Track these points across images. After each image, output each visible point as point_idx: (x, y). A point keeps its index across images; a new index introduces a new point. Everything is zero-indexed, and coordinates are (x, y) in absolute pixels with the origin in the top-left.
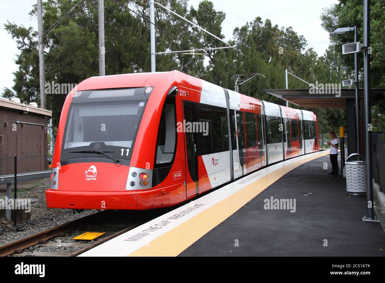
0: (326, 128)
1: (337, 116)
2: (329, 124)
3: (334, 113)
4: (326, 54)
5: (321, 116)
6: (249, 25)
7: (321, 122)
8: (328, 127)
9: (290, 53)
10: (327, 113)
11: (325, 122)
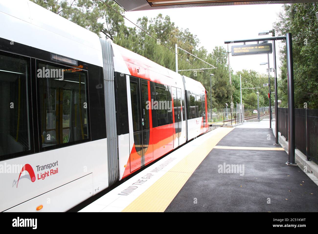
0: (214, 105)
1: (222, 96)
2: (216, 101)
3: (219, 93)
4: (213, 52)
5: (210, 95)
6: (153, 20)
7: (210, 100)
8: (215, 103)
9: (187, 46)
10: (215, 93)
11: (213, 99)
